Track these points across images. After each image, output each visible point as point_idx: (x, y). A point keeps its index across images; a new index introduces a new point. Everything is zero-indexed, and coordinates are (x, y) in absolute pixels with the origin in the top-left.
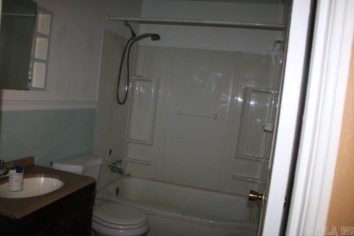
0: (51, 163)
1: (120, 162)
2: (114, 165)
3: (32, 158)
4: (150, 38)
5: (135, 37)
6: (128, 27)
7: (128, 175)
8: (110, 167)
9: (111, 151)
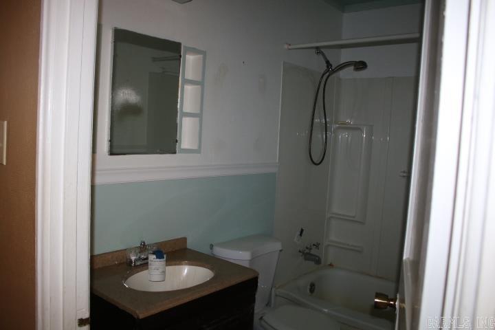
0: (212, 246)
1: (317, 246)
2: (307, 251)
3: (184, 240)
4: (352, 68)
5: (331, 70)
6: (321, 56)
7: (331, 265)
8: (301, 254)
9: (302, 231)
